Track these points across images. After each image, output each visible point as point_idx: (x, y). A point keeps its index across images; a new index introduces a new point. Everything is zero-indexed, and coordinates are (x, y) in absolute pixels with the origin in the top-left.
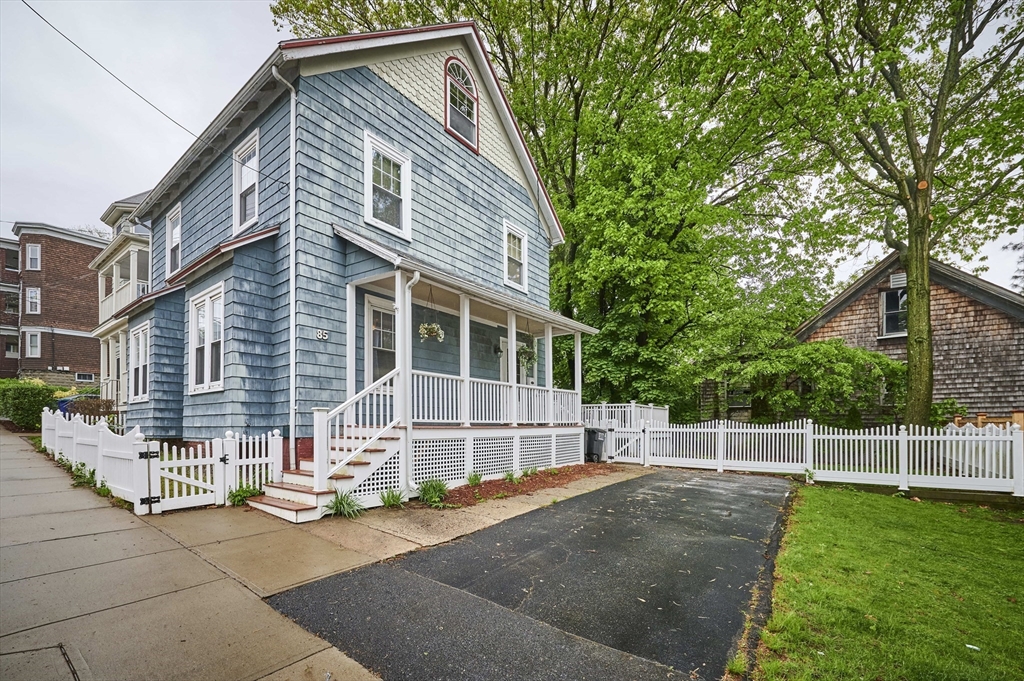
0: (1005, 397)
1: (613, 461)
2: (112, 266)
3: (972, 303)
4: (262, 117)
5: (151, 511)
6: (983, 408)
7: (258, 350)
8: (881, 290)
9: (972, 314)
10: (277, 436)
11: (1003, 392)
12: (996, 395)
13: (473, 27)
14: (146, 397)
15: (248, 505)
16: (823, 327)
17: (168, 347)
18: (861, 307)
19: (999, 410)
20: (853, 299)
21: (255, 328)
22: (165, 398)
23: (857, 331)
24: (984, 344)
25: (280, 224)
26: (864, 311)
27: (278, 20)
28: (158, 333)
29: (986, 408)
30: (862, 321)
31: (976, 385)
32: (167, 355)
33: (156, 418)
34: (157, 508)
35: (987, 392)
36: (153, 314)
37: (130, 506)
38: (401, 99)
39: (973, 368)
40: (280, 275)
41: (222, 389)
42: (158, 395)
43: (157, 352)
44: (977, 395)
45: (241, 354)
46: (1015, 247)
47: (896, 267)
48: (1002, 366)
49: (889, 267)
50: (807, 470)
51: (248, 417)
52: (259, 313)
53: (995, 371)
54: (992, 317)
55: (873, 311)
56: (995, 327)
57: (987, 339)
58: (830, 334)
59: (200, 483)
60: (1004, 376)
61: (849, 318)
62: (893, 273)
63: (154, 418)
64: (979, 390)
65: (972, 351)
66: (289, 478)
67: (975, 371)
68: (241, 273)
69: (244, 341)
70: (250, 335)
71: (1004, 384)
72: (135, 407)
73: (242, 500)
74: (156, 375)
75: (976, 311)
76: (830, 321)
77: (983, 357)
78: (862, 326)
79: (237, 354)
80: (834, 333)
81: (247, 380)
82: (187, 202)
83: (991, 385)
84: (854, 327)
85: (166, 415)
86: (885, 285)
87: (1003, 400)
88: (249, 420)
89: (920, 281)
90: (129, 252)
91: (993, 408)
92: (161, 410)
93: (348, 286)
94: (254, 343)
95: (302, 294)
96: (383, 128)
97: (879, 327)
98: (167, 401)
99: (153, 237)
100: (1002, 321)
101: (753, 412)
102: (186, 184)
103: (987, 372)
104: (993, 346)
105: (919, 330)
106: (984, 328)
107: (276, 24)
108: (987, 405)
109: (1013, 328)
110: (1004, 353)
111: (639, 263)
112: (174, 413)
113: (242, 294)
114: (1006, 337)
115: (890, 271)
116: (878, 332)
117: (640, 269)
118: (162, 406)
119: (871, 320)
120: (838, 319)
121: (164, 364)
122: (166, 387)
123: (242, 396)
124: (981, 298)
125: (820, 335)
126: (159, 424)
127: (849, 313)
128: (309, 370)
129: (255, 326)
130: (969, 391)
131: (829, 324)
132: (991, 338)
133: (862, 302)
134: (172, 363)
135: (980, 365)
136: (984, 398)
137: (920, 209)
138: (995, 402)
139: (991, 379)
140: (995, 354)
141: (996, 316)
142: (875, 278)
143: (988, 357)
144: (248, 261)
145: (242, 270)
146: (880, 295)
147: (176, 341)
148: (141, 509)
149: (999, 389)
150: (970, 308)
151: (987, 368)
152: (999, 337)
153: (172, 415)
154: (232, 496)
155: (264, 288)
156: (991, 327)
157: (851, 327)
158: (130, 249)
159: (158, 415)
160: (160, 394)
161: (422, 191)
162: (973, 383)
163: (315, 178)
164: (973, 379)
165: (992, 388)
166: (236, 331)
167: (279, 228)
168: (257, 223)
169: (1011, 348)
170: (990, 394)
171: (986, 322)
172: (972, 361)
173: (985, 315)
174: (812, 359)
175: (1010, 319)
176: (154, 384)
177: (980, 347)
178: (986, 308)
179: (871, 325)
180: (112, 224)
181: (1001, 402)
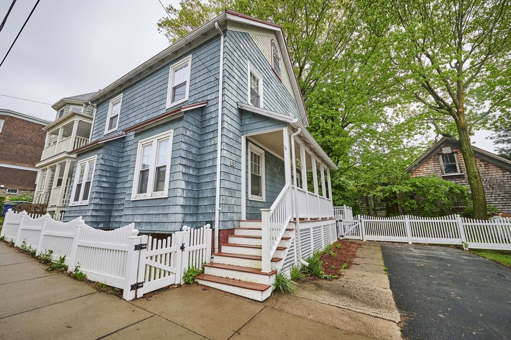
0: (508, 203)
1: (343, 238)
2: (59, 128)
3: (481, 161)
4: (195, 49)
5: (136, 296)
6: (500, 208)
7: (191, 172)
8: (439, 155)
9: (483, 165)
10: (208, 229)
11: (507, 201)
12: (504, 202)
13: (281, 29)
14: (86, 202)
15: (197, 283)
16: (415, 170)
17: (107, 171)
18: (431, 162)
19: (507, 209)
20: (427, 158)
21: (190, 158)
22: (100, 203)
23: (432, 172)
24: (492, 179)
25: (208, 101)
26: (433, 163)
27: (160, 29)
28: (102, 162)
29: (501, 208)
30: (433, 168)
31: (493, 198)
32: (106, 176)
33: (93, 216)
34: (141, 292)
35: (500, 201)
36: (101, 151)
37: (119, 293)
38: (259, 51)
39: (490, 190)
40: (207, 128)
41: (167, 197)
42: (97, 201)
43: (100, 174)
44: (495, 202)
45: (184, 173)
46: (491, 138)
47: (444, 144)
48: (503, 189)
49: (441, 144)
50: (463, 242)
51: (183, 215)
52: (193, 150)
53: (500, 191)
54: (492, 167)
55: (437, 163)
56: (495, 171)
57: (493, 177)
58: (419, 174)
59: (167, 268)
60: (505, 193)
61: (427, 166)
62: (443, 147)
63: (92, 216)
64: (495, 200)
65: (487, 182)
66: (218, 260)
67: (491, 191)
68: (186, 125)
69: (185, 166)
70: (188, 162)
71: (506, 197)
72: (73, 209)
73: (193, 278)
74: (97, 188)
75: (484, 164)
76: (418, 168)
77: (493, 185)
78: (433, 170)
79: (181, 173)
80: (421, 173)
81: (185, 191)
82: (127, 93)
83: (500, 198)
84: (430, 170)
85: (100, 214)
86: (441, 152)
87: (508, 204)
88: (184, 217)
89: (469, 149)
90: (74, 121)
91: (504, 208)
92: (96, 211)
93: (243, 137)
94: (189, 167)
95: (225, 139)
96: (253, 61)
97: (441, 170)
98: (101, 205)
99: (97, 112)
100: (497, 169)
101: (387, 211)
102: (129, 84)
103: (497, 192)
104: (496, 180)
105: (474, 172)
106: (490, 172)
107: (159, 30)
108: (501, 207)
109: (503, 172)
110: (502, 183)
111: (338, 138)
112: (104, 212)
113: (186, 137)
114: (501, 176)
115: (442, 146)
116: (442, 173)
117: (337, 141)
118: (98, 208)
119: (437, 167)
120: (421, 167)
121: (103, 181)
122: (102, 196)
123: (181, 201)
124: (486, 159)
125: (414, 174)
126: (94, 220)
127: (426, 164)
128: (227, 184)
129: (190, 157)
130: (491, 200)
131: (418, 169)
132: (494, 176)
133: (432, 160)
134: (108, 181)
135: (493, 188)
136: (499, 204)
137: (462, 119)
138: (504, 206)
139: (499, 195)
140: (498, 184)
141: (494, 167)
142: (436, 149)
143: (495, 185)
144: (190, 119)
145: (187, 124)
146: (439, 157)
147: (112, 168)
148: (129, 295)
149: (505, 200)
150: (481, 163)
151: (496, 190)
152: (498, 176)
153: (102, 214)
154: (186, 276)
155: (196, 135)
156: (493, 171)
157: (428, 170)
158: (75, 119)
159: (95, 214)
160: (98, 200)
161: (266, 94)
162: (492, 197)
163: (231, 78)
164: (491, 195)
165: (501, 199)
166: (182, 159)
167: (207, 103)
168: (188, 101)
169: (504, 181)
170: (501, 202)
171: (490, 169)
172: (488, 186)
173: (489, 166)
174: (423, 185)
175: (501, 168)
176: (95, 193)
177: (491, 180)
178: (489, 163)
179: (438, 170)
180: (57, 109)
181: (507, 206)
